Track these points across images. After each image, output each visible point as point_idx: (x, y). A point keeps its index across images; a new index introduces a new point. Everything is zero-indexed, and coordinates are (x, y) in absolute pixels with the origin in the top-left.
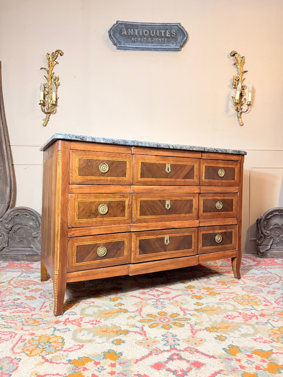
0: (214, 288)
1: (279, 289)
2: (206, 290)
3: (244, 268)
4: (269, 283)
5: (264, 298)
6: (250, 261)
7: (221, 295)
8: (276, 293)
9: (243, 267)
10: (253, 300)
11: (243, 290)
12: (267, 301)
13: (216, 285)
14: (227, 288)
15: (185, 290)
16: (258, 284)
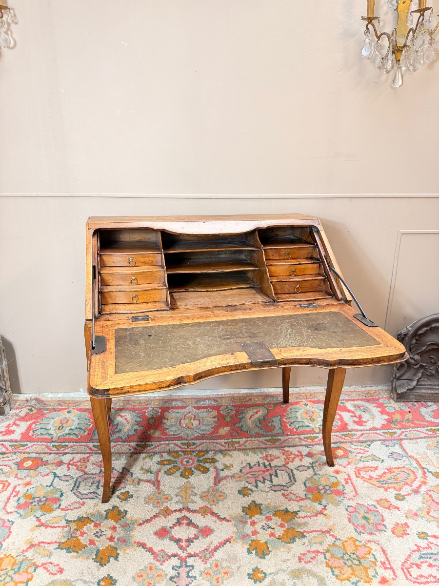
0: (296, 513)
1: (416, 514)
2: (280, 521)
3: (361, 439)
4: (400, 492)
5: (384, 551)
6: (376, 411)
7: (305, 540)
8: (408, 531)
9: (359, 433)
10: (362, 561)
11: (350, 521)
12: (387, 563)
13: (302, 503)
14: (321, 513)
15: (242, 522)
16: (379, 499)
